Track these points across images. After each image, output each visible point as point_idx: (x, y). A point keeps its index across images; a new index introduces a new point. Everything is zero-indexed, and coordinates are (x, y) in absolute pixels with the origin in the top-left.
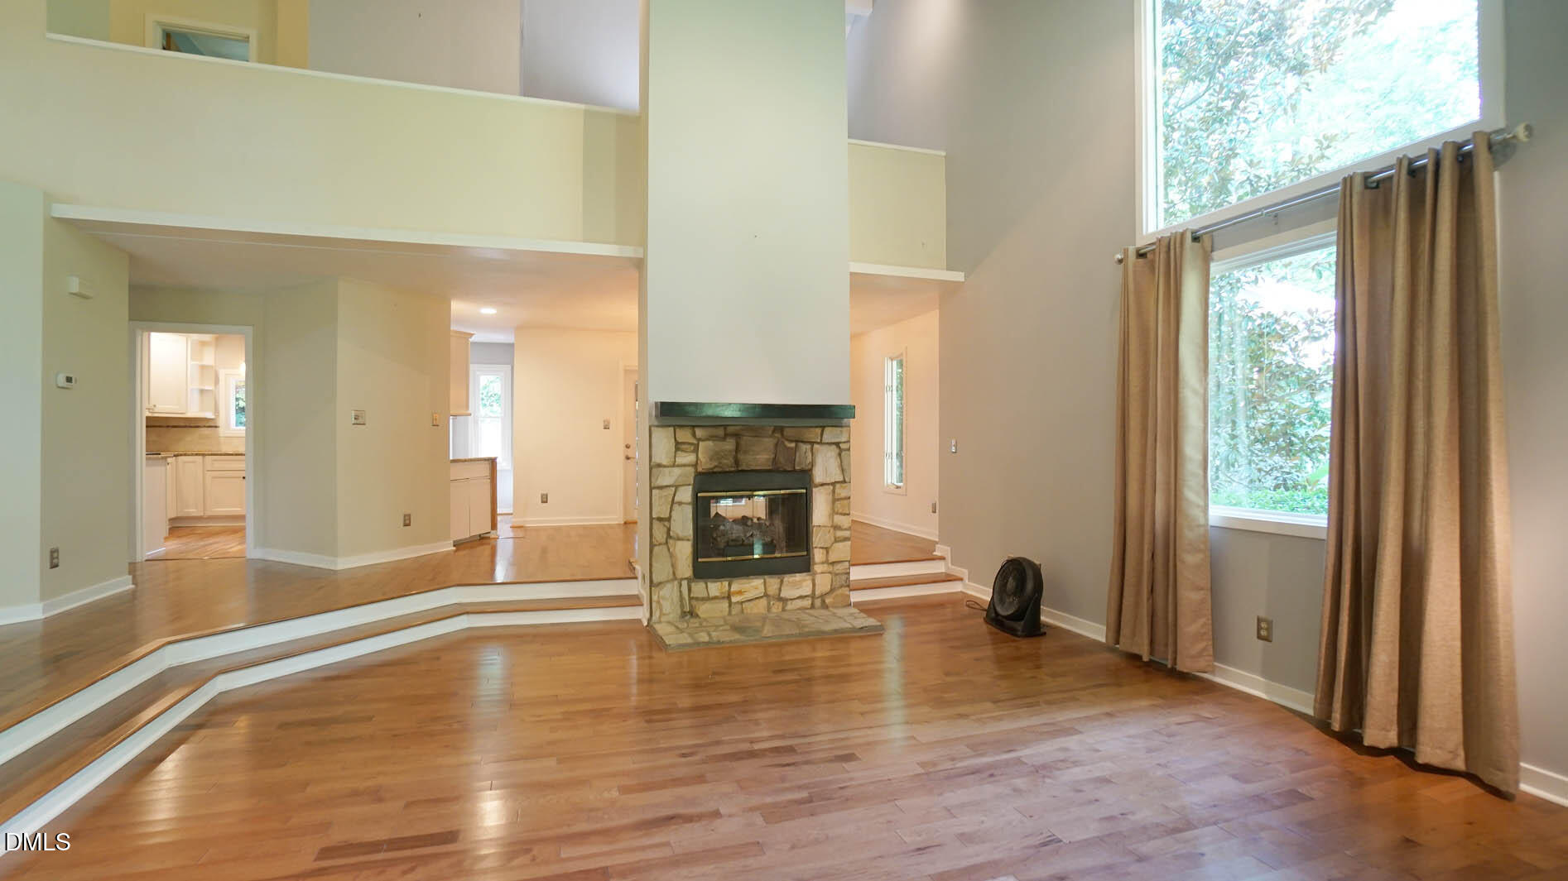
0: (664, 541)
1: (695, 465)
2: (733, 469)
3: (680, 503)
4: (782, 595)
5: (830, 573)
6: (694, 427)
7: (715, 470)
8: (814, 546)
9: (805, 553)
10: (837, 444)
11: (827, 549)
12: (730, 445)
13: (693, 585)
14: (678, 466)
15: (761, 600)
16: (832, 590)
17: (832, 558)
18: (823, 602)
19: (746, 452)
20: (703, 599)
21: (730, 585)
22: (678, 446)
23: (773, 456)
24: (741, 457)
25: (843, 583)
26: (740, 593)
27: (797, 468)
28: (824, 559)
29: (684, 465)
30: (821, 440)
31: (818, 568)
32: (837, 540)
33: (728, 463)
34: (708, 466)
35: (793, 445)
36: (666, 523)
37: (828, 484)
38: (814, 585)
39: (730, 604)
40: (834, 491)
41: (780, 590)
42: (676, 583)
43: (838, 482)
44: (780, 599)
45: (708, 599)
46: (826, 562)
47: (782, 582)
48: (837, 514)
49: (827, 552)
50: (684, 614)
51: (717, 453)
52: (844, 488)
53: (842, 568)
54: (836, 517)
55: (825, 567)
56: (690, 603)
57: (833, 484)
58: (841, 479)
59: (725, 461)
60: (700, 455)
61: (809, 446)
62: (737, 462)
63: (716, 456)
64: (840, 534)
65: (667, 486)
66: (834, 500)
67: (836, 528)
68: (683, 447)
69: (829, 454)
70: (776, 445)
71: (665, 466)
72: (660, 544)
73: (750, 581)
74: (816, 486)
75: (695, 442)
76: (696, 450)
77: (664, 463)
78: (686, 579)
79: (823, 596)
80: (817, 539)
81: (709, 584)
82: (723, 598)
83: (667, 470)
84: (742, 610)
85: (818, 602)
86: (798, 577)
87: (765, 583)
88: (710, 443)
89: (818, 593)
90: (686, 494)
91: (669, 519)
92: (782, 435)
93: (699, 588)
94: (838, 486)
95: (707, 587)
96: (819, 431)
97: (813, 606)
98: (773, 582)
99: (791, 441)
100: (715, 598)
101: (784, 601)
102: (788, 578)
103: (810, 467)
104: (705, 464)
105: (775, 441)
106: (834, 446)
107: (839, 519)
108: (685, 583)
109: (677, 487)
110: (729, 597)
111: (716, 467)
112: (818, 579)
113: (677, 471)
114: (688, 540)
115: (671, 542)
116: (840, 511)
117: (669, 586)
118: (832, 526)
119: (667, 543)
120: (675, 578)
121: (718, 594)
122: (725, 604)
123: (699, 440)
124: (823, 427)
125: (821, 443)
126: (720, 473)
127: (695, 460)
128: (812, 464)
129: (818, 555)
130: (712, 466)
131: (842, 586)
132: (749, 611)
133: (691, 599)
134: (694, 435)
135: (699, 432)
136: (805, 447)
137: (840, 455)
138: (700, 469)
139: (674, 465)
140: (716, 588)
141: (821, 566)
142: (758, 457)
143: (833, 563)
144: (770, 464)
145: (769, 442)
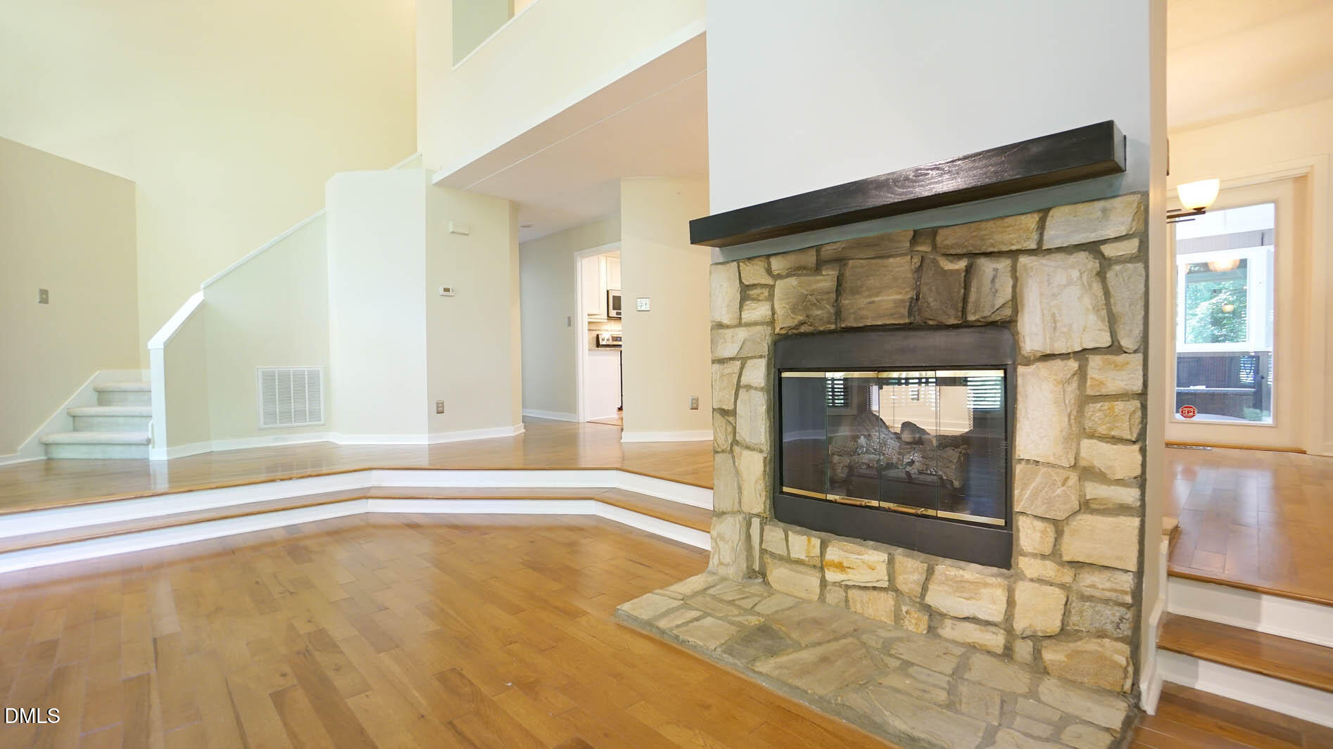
0: (727, 446)
1: (772, 322)
2: (833, 327)
3: (748, 387)
4: (929, 599)
5: (1062, 586)
6: (768, 256)
7: (803, 329)
8: (1017, 508)
9: (1001, 522)
10: (1093, 248)
11: (1058, 527)
12: (826, 280)
13: (767, 528)
14: (748, 325)
15: (883, 595)
16: (1065, 633)
17: (1074, 548)
18: (1037, 654)
19: (855, 291)
20: (781, 558)
21: (824, 546)
22: (746, 293)
23: (912, 294)
24: (845, 302)
25: (1109, 627)
26: (840, 567)
27: (971, 318)
28: (1048, 551)
29: (755, 324)
30: (1040, 242)
31: (1027, 565)
32: (1086, 506)
33: (822, 315)
34: (791, 323)
35: (962, 264)
36: (731, 419)
37: (1064, 356)
38: (1011, 603)
39: (824, 583)
40: (1082, 373)
41: (925, 588)
42: (740, 517)
43: (1095, 350)
44: (928, 609)
45: (787, 560)
46: (1054, 555)
47: (930, 572)
48: (1092, 436)
49: (1059, 534)
50: (751, 574)
51: (804, 298)
52: (1118, 367)
53: (1108, 585)
54: (1086, 444)
55: (1049, 569)
56: (761, 558)
57: (1082, 355)
58: (1105, 340)
59: (819, 312)
60: (776, 306)
61: (1004, 264)
62: (838, 314)
63: (802, 303)
64: (1094, 490)
65: (731, 359)
66: (1085, 400)
67: (1088, 473)
68: (753, 292)
69: (1060, 277)
70: (919, 269)
71: (728, 327)
72: (723, 451)
73: (863, 549)
74: (1028, 362)
75: (770, 282)
76: (771, 297)
77: (726, 321)
78: (758, 515)
79: (1038, 640)
80: (1028, 493)
81: (790, 533)
82: (815, 566)
83: (729, 332)
84: (847, 601)
85: (1023, 650)
86: (971, 572)
87: (891, 562)
88: (793, 281)
89: (1020, 625)
90: (757, 373)
91: (733, 413)
92: (934, 246)
93: (775, 535)
94: (1095, 362)
95: (787, 540)
96: (1031, 221)
97: (1008, 653)
98: (911, 567)
99: (959, 256)
100: (799, 562)
101: (935, 616)
102: (947, 569)
103: (1008, 312)
104: (785, 321)
105: (917, 260)
106: (1082, 256)
107: (1095, 453)
108: (756, 522)
109: (744, 361)
110: (822, 569)
111: (802, 323)
112: (1024, 592)
113: (742, 334)
114: (761, 451)
115: (737, 449)
116: (1102, 430)
117: (729, 520)
118: (1074, 467)
119: (731, 451)
120: (740, 512)
121: (803, 557)
122: (815, 582)
123: (779, 277)
124: (1044, 213)
125: (1038, 251)
126: (812, 334)
127: (770, 313)
128: (1015, 303)
129: (1030, 535)
130: (796, 322)
131: (1101, 634)
132: (859, 608)
133: (763, 552)
134: (769, 271)
135: (777, 264)
136: (987, 267)
137: (1101, 275)
138: (777, 331)
139: (740, 324)
140: (802, 544)
141: (1038, 563)
142: (877, 299)
143: (1076, 565)
144: (905, 312)
145: (901, 266)
